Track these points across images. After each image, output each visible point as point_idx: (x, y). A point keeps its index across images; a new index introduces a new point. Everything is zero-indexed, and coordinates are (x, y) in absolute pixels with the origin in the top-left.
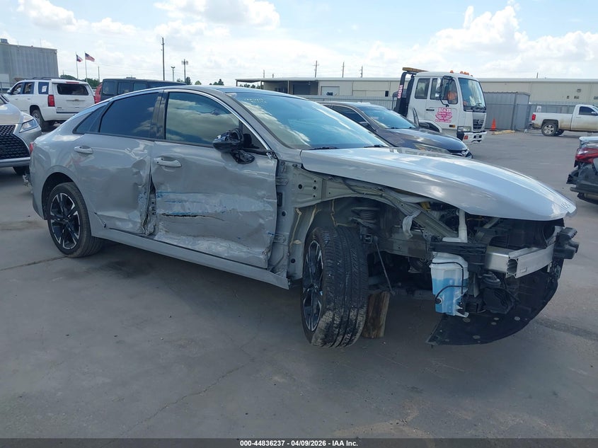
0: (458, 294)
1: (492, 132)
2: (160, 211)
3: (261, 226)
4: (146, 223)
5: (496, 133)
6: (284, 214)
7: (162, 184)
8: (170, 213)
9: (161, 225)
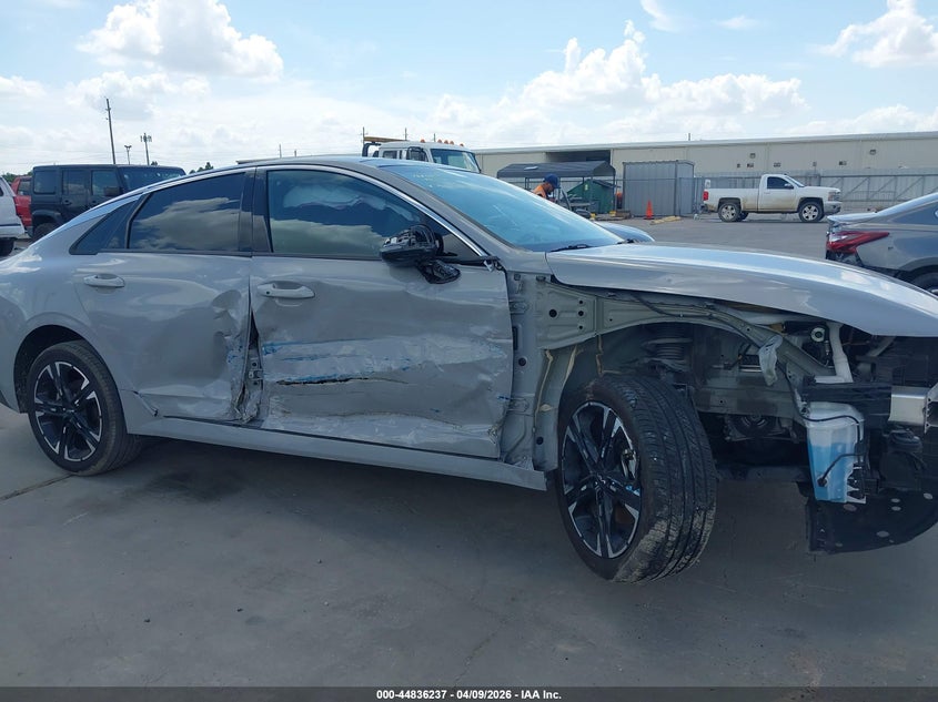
0: (850, 465)
1: (650, 221)
2: (271, 377)
3: (485, 386)
4: (242, 400)
5: (657, 222)
6: (522, 362)
7: (273, 330)
8: (294, 378)
9: (273, 402)
